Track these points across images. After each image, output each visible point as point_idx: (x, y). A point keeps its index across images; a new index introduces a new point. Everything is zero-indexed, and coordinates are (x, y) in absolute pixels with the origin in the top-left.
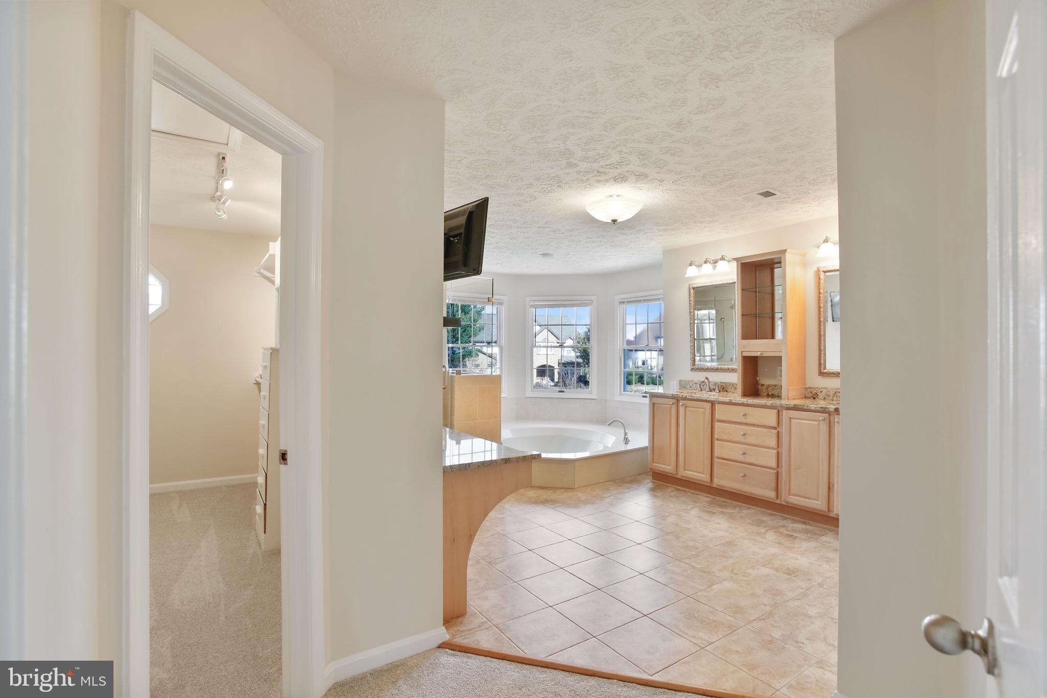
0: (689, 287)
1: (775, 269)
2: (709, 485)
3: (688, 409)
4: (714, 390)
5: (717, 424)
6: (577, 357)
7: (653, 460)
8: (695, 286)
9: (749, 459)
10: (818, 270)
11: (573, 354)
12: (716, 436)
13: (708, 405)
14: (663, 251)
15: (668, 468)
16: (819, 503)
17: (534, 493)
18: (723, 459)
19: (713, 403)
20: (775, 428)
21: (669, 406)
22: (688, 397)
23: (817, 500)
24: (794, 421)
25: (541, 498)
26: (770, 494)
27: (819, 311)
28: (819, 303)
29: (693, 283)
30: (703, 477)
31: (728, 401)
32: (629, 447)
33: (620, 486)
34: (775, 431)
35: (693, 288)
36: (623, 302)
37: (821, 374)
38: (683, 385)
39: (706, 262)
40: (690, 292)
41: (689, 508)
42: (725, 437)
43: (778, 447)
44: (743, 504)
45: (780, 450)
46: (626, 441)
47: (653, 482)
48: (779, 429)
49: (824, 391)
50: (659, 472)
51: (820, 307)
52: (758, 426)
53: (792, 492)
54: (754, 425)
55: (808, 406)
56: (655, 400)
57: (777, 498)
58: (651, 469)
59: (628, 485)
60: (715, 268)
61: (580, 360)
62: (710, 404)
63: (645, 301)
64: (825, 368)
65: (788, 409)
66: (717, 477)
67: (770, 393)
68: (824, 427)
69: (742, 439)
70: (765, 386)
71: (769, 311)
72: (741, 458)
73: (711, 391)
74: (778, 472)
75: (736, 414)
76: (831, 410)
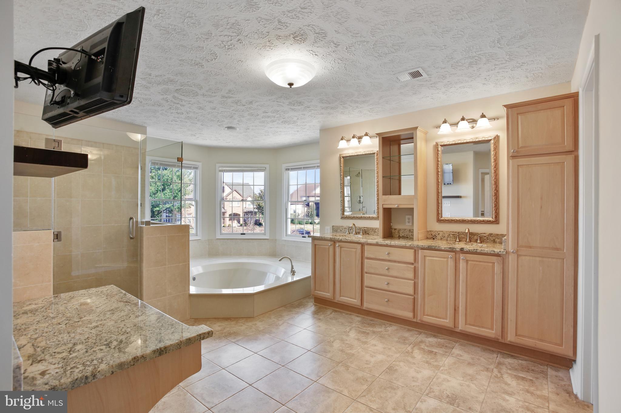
0: (340, 156)
1: (401, 145)
2: (359, 307)
3: (342, 249)
4: (359, 233)
5: (366, 261)
6: (254, 208)
7: (315, 288)
8: (344, 155)
9: (391, 288)
10: (437, 144)
11: (252, 206)
12: (365, 270)
13: (359, 246)
14: (320, 130)
15: (327, 295)
16: (448, 321)
17: (219, 326)
18: (371, 288)
19: (362, 245)
20: (412, 264)
21: (328, 247)
22: (343, 240)
23: (446, 319)
24: (428, 258)
25: (225, 331)
26: (408, 315)
27: (438, 174)
28: (437, 169)
29: (342, 153)
30: (355, 302)
31: (375, 243)
32: (296, 278)
33: (291, 311)
34: (413, 266)
35: (343, 157)
36: (288, 169)
37: (440, 220)
38: (335, 229)
39: (353, 137)
40: (340, 160)
41: (348, 329)
42: (372, 271)
43: (415, 278)
44: (386, 322)
45: (416, 281)
46: (293, 273)
47: (315, 305)
48: (416, 265)
49: (441, 233)
50: (320, 298)
51: (438, 172)
52: (399, 262)
53: (426, 313)
54: (395, 261)
55: (439, 247)
56: (317, 242)
57: (414, 318)
58: (313, 295)
59: (297, 310)
60: (359, 142)
61: (256, 210)
62: (361, 245)
63: (304, 168)
64: (442, 217)
65: (423, 249)
66: (366, 302)
67: (401, 235)
68: (451, 263)
69: (386, 272)
70: (397, 230)
71: (397, 174)
72: (386, 287)
73: (356, 234)
74: (414, 297)
75: (382, 253)
76: (457, 250)
